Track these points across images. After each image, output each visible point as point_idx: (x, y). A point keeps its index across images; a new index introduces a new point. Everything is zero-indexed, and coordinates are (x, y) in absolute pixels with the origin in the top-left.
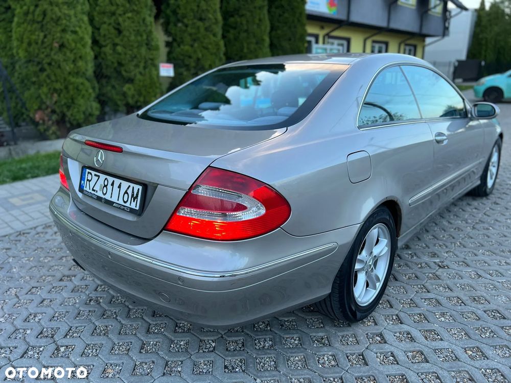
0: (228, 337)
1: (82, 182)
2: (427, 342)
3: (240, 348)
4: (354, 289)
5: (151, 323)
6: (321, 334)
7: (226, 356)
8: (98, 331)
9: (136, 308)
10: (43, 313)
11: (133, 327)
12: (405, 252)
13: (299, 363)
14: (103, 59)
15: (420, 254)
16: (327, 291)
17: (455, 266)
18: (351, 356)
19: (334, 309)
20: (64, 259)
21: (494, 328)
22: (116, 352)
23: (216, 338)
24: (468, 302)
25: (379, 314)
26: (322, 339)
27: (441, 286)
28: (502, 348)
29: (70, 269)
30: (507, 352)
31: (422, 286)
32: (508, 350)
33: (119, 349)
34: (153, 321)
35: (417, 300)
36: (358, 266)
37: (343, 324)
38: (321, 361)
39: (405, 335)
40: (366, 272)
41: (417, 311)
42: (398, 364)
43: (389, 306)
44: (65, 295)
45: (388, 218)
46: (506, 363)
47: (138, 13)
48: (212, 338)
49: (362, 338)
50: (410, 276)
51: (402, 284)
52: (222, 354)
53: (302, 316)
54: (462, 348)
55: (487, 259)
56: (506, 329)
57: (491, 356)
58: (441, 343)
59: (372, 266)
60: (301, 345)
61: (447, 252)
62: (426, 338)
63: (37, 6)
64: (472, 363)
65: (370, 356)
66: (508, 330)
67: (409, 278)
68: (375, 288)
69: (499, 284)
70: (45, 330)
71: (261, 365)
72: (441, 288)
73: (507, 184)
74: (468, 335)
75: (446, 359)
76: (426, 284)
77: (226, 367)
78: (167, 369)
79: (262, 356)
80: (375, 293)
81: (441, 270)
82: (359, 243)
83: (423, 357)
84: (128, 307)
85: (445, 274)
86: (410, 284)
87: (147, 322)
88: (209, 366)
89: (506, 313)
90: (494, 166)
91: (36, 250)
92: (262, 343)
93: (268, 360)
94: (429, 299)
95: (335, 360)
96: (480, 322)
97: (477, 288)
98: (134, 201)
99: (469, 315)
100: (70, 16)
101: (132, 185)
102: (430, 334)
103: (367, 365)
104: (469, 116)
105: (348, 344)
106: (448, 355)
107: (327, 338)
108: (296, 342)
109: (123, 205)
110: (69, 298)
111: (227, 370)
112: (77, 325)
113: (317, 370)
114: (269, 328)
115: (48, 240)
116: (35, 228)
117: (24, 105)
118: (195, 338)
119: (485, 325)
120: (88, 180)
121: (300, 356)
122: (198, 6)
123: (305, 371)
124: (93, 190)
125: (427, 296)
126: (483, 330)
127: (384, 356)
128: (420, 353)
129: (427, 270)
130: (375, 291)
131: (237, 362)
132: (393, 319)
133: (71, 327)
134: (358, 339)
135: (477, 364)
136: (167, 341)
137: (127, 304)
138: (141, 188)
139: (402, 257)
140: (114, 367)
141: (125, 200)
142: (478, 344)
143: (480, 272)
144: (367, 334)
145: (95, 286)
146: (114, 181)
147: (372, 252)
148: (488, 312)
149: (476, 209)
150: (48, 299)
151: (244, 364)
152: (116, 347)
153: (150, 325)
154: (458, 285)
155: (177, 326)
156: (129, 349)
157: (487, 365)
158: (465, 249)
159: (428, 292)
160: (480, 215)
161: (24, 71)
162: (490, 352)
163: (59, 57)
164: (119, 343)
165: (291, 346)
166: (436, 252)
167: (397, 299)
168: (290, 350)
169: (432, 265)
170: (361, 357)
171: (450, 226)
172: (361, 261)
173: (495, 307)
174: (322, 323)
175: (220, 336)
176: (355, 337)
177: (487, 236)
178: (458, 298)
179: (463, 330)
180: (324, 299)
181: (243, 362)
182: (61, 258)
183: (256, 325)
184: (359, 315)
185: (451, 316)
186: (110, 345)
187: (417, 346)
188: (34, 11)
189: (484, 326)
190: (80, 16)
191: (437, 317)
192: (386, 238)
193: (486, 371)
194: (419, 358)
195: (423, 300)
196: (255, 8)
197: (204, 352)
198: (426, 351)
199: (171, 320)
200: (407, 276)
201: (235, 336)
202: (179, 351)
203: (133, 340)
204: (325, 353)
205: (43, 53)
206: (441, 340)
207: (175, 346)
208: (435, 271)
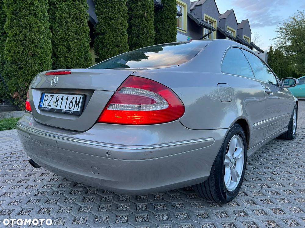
0: (137, 213)
1: (41, 102)
2: (276, 215)
3: (146, 220)
4: (224, 177)
5: (81, 206)
6: (202, 212)
7: (136, 225)
8: (43, 211)
9: (71, 197)
10: (4, 201)
11: (68, 209)
12: (249, 166)
15: (259, 168)
16: (208, 174)
17: (283, 174)
18: (225, 225)
20: (22, 171)
22: (55, 224)
23: (128, 214)
24: (297, 192)
25: (240, 198)
26: (203, 214)
27: (277, 184)
29: (26, 176)
31: (265, 184)
33: (57, 222)
34: (83, 205)
35: (264, 192)
36: (226, 161)
37: (216, 206)
39: (260, 212)
40: (231, 168)
41: (265, 197)
43: (245, 195)
44: (20, 190)
45: (242, 132)
48: (125, 215)
49: (231, 213)
50: (255, 179)
51: (251, 183)
52: (133, 224)
53: (187, 201)
54: (300, 218)
55: (302, 170)
58: (285, 216)
59: (234, 164)
60: (189, 218)
61: (276, 167)
62: (275, 213)
65: (239, 224)
68: (236, 181)
70: (4, 210)
72: (277, 186)
73: (303, 134)
74: (302, 210)
75: (291, 225)
76: (267, 183)
79: (161, 225)
80: (236, 185)
81: (274, 176)
82: (225, 147)
83: (275, 224)
84: (65, 197)
85: (278, 178)
86: (257, 183)
87: (79, 205)
90: (295, 122)
91: (3, 166)
92: (161, 217)
94: (271, 191)
95: (214, 226)
97: (300, 185)
98: (76, 107)
99: (300, 200)
101: (76, 96)
102: (277, 211)
104: (280, 86)
105: (221, 217)
106: (292, 222)
107: (206, 214)
108: (185, 216)
109: (68, 110)
110: (23, 192)
112: (28, 207)
116: (4, 154)
117: (7, 88)
118: (113, 214)
120: (45, 100)
121: (189, 225)
124: (48, 106)
125: (269, 189)
127: (248, 224)
128: (272, 222)
129: (266, 175)
130: (236, 183)
132: (250, 203)
133: (23, 209)
134: (228, 214)
136: (92, 216)
137: (64, 195)
138: (82, 97)
141: (70, 107)
144: (234, 211)
145: (42, 185)
146: (63, 96)
147: (233, 155)
149: (287, 145)
150: (8, 193)
152: (55, 221)
153: (80, 207)
154: (288, 184)
155: (100, 207)
156: (64, 222)
158: (287, 165)
159: (270, 187)
160: (291, 149)
163: (32, 61)
164: (57, 218)
165: (182, 219)
166: (269, 166)
167: (249, 191)
168: (181, 221)
169: (268, 173)
170: (232, 225)
171: (274, 153)
172: (228, 158)
174: (202, 205)
175: (131, 213)
176: (226, 213)
177: (298, 159)
178: (290, 190)
179: (298, 208)
182: (20, 170)
183: (156, 207)
185: (288, 200)
187: (270, 218)
188: (19, 35)
191: (279, 201)
192: (241, 147)
194: (273, 225)
195: (267, 192)
197: (119, 223)
198: (276, 220)
199: (95, 204)
200: (253, 179)
201: (141, 213)
202: (101, 222)
203: (68, 216)
204: (207, 222)
205: (22, 58)
206: (285, 214)
207: (98, 219)
208: (271, 176)
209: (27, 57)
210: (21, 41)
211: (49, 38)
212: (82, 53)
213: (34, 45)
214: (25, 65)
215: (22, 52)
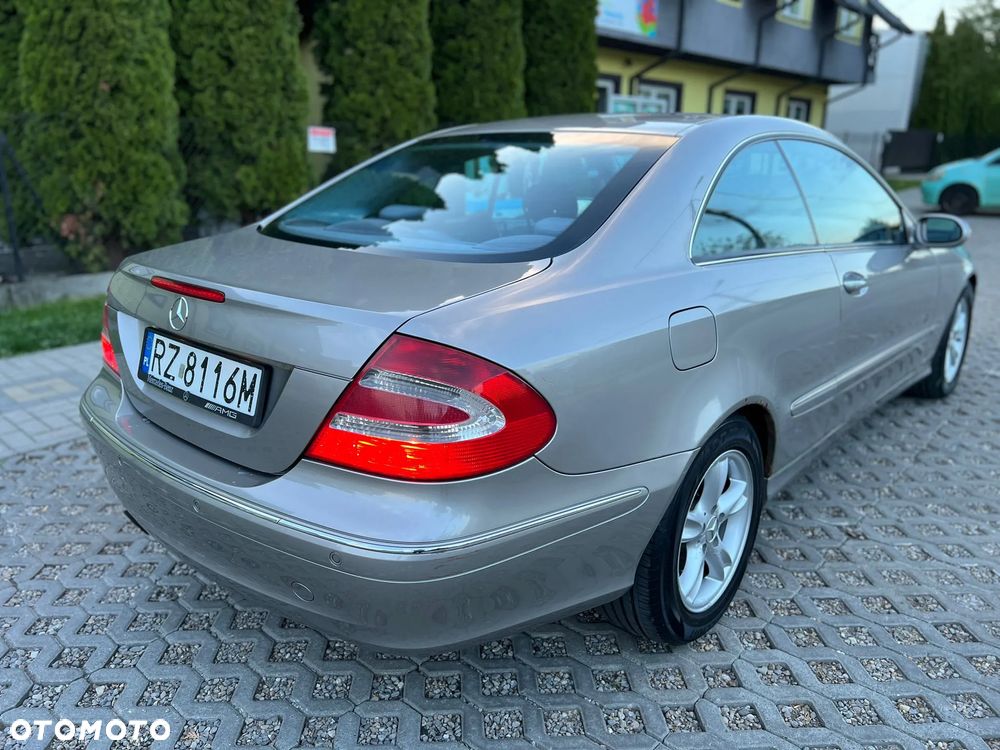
0: (430, 670)
1: (146, 359)
2: (821, 686)
3: (453, 692)
4: (680, 578)
5: (278, 640)
6: (613, 667)
7: (425, 710)
8: (173, 655)
9: (249, 610)
10: (63, 618)
11: (242, 649)
12: (782, 505)
13: (570, 724)
14: (196, 116)
15: (810, 511)
16: (628, 582)
17: (880, 536)
18: (672, 712)
19: (639, 619)
20: (110, 510)
21: (953, 659)
22: (207, 698)
23: (404, 671)
24: (905, 607)
25: (727, 628)
26: (616, 676)
27: (851, 574)
28: (969, 699)
29: (121, 530)
30: (979, 708)
31: (814, 574)
32: (980, 703)
33: (212, 693)
34: (282, 636)
35: (804, 602)
36: (687, 534)
37: (657, 648)
38: (612, 722)
39: (779, 672)
40: (705, 546)
41: (804, 623)
42: (763, 728)
43: (748, 613)
44: (108, 580)
45: (748, 439)
46: (977, 730)
47: (267, 27)
48: (398, 672)
49: (694, 676)
50: (791, 554)
51: (775, 569)
52: (417, 704)
53: (577, 630)
54: (890, 698)
55: (942, 522)
56: (978, 662)
57: (947, 714)
58: (848, 689)
59: (717, 534)
60: (573, 688)
61: (864, 508)
62: (820, 677)
63: (67, 10)
64: (910, 728)
65: (710, 711)
66: (981, 663)
67: (789, 558)
68: (721, 577)
69: (964, 571)
70: (66, 651)
71: (493, 727)
72: (851, 579)
73: (983, 375)
74: (902, 673)
75: (858, 721)
76: (822, 570)
77: (423, 731)
78: (306, 733)
79: (495, 710)
80: (720, 588)
81: (851, 542)
82: (690, 488)
83: (813, 714)
84: (233, 607)
85: (859, 551)
86: (791, 569)
87: (271, 639)
88: (389, 729)
89: (978, 630)
90: (958, 340)
91: (54, 491)
92: (496, 684)
93: (506, 719)
94: (828, 600)
95: (640, 719)
96: (927, 648)
97: (921, 578)
98: (246, 400)
99: (905, 632)
100: (132, 31)
101: (243, 367)
102: (828, 670)
103: (703, 730)
104: (911, 240)
105: (666, 688)
106: (864, 711)
107: (625, 674)
108: (564, 682)
109: (223, 407)
110: (117, 588)
111: (425, 738)
112: (131, 642)
113: (604, 739)
114: (510, 654)
115: (79, 472)
116: (54, 447)
117: (38, 202)
118: (363, 671)
119: (936, 653)
120: (156, 355)
121: (572, 710)
122: (386, 16)
123: (581, 741)
124: (166, 375)
125: (823, 593)
126: (932, 662)
127: (737, 712)
129: (823, 542)
130: (720, 583)
131: (446, 720)
132: (755, 639)
133: (119, 646)
134: (686, 678)
135: (920, 730)
136: (308, 677)
137: (231, 601)
138: (259, 373)
139: (776, 515)
140: (201, 729)
141: (229, 397)
142: (922, 691)
143: (929, 548)
144: (704, 668)
145: (169, 565)
146: (207, 358)
147: (715, 507)
148: (943, 627)
149: (922, 422)
150: (75, 589)
151: (460, 724)
152: (207, 687)
153: (276, 643)
154: (885, 573)
155: (328, 647)
156: (232, 693)
157: (939, 733)
158: (900, 503)
159: (826, 586)
160: (930, 436)
161: (41, 137)
162: (945, 708)
163: (110, 111)
164: (212, 680)
165: (554, 690)
166: (844, 507)
167: (763, 599)
168: (551, 699)
169: (836, 533)
170: (692, 714)
171: (871, 455)
172: (694, 524)
173: (956, 618)
174: (616, 644)
175: (414, 667)
176: (680, 674)
177: (943, 476)
178: (885, 599)
179: (892, 662)
180: (621, 599)
181: (458, 720)
182: (103, 509)
183: (486, 648)
184: (688, 630)
185: (870, 635)
186: (196, 683)
187: (802, 694)
188: (62, 20)
189: (934, 655)
190: (152, 31)
191: (843, 635)
192: (743, 479)
193: (937, 745)
194: (805, 717)
195: (815, 603)
196: (497, 21)
197: (380, 699)
198: (819, 703)
199: (317, 636)
200: (785, 554)
201: (442, 669)
202: (331, 697)
203: (241, 673)
204: (620, 705)
205: (78, 102)
206: (850, 681)
207: (323, 686)
208: (839, 545)
209: (95, 95)
210: (70, 42)
211: (161, 26)
212: (273, 72)
213: (111, 55)
214: (91, 124)
215: (78, 81)
